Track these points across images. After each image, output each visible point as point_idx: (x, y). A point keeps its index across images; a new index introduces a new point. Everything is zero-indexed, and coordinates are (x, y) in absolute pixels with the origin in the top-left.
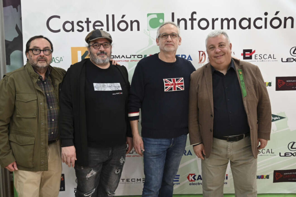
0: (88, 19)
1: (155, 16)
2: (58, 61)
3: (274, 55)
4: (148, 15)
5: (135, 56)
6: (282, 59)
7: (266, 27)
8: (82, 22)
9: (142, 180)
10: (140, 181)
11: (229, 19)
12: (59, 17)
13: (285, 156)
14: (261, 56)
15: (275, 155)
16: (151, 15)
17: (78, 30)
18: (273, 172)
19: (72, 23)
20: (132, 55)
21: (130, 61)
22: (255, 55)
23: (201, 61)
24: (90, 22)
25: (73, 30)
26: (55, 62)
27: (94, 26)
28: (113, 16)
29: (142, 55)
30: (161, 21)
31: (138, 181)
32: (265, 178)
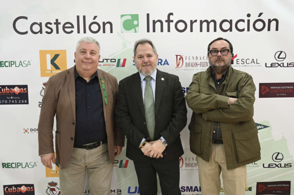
0: (57, 20)
1: (129, 18)
2: (25, 65)
3: (257, 59)
4: (122, 16)
5: (108, 60)
6: (266, 64)
7: (248, 30)
8: (51, 24)
9: (116, 191)
10: (114, 192)
11: (209, 21)
12: (26, 18)
13: (269, 167)
14: (243, 60)
15: (259, 166)
16: (126, 16)
17: (47, 32)
18: (256, 184)
19: (40, 25)
20: (105, 59)
21: (102, 65)
22: (237, 60)
23: (178, 66)
24: (60, 23)
25: (41, 31)
26: (23, 66)
27: (64, 27)
28: (84, 17)
29: (115, 60)
30: (135, 23)
31: (112, 192)
32: (248, 191)
